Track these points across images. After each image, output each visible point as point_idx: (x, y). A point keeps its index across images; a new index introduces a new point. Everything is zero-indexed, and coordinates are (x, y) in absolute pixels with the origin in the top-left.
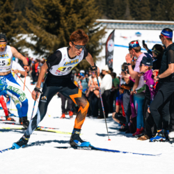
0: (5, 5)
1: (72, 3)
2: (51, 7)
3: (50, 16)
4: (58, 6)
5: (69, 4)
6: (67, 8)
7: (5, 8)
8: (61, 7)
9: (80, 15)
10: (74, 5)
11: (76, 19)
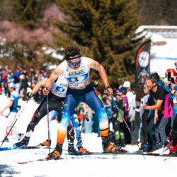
0: (25, 10)
1: (107, 6)
2: (81, 12)
3: (81, 23)
4: (89, 11)
5: (104, 8)
6: (101, 13)
7: (26, 14)
8: (93, 10)
9: (118, 21)
10: (110, 8)
11: (113, 26)
